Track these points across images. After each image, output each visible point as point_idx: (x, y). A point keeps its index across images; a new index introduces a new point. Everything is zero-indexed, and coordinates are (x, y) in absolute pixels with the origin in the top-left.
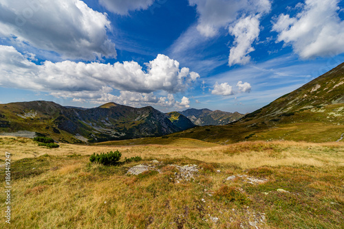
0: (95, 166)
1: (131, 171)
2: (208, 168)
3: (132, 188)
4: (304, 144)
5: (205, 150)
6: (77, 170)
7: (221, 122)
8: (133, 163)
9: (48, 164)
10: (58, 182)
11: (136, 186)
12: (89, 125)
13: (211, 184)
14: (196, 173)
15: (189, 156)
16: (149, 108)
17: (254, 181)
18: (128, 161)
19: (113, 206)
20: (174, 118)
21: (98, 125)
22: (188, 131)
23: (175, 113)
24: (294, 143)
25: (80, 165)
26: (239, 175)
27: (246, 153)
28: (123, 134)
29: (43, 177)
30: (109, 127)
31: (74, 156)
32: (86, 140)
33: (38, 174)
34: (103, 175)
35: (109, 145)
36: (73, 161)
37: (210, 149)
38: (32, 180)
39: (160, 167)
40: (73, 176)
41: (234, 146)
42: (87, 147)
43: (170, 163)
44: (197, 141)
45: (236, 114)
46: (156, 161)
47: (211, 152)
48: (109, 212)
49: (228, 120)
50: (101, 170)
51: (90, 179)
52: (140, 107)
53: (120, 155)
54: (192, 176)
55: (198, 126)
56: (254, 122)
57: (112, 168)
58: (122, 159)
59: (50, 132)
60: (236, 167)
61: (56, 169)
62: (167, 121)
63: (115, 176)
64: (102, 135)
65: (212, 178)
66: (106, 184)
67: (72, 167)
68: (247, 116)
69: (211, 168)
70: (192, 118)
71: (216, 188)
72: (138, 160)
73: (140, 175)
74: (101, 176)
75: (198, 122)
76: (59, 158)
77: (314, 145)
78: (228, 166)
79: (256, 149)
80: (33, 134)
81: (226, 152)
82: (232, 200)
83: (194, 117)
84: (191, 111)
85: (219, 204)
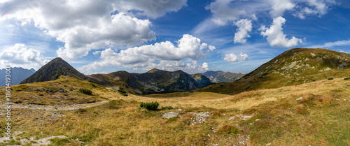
0: (143, 110)
1: (165, 116)
2: (217, 114)
3: (164, 127)
4: (272, 90)
5: (218, 100)
6: (133, 111)
7: (230, 80)
8: (167, 110)
9: (121, 105)
10: (124, 114)
11: (167, 126)
12: (143, 83)
13: (217, 124)
14: (207, 118)
15: (207, 106)
16: (179, 71)
17: (246, 117)
18: (164, 109)
19: (149, 135)
20: (198, 78)
21: (147, 84)
22: (208, 87)
23: (198, 74)
24: (268, 90)
25: (135, 108)
26: (237, 116)
27: (244, 100)
28: (163, 90)
29: (119, 111)
30: (153, 85)
31: (134, 102)
32: (141, 93)
33: (117, 108)
34: (147, 116)
35: (154, 97)
36: (132, 105)
37: (222, 99)
38: (115, 111)
39: (181, 114)
40: (131, 113)
41: (238, 96)
42: (141, 97)
43: (190, 111)
44: (214, 94)
45: (240, 74)
46: (180, 110)
47: (222, 101)
48: (147, 137)
49: (235, 78)
50: (146, 112)
51: (140, 117)
52: (173, 71)
53: (158, 104)
54: (204, 120)
55: (215, 83)
56: (250, 79)
57: (153, 112)
58: (159, 107)
59: (125, 87)
60: (236, 111)
61: (124, 108)
62: (193, 80)
63: (154, 117)
64: (150, 90)
65: (219, 120)
66: (148, 121)
67: (131, 108)
68: (246, 75)
69: (219, 113)
70: (211, 78)
71: (220, 126)
72: (170, 108)
73: (170, 119)
74: (146, 116)
75: (215, 80)
76: (127, 102)
77: (275, 90)
78: (231, 111)
79: (250, 96)
80: (118, 88)
81: (232, 101)
82: (229, 133)
83: (212, 77)
84: (210, 73)
85: (220, 136)
